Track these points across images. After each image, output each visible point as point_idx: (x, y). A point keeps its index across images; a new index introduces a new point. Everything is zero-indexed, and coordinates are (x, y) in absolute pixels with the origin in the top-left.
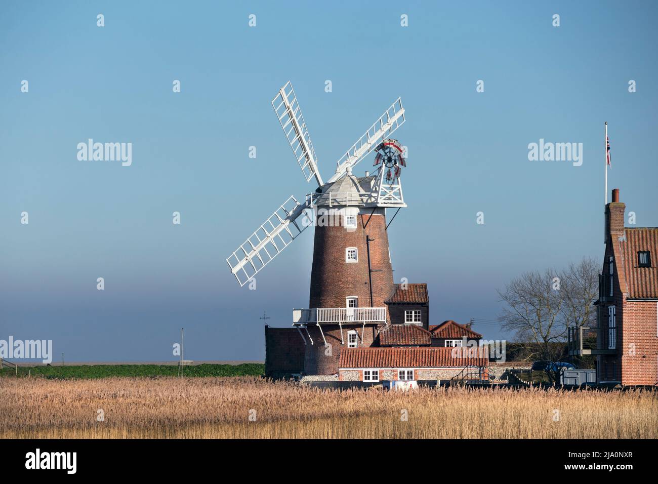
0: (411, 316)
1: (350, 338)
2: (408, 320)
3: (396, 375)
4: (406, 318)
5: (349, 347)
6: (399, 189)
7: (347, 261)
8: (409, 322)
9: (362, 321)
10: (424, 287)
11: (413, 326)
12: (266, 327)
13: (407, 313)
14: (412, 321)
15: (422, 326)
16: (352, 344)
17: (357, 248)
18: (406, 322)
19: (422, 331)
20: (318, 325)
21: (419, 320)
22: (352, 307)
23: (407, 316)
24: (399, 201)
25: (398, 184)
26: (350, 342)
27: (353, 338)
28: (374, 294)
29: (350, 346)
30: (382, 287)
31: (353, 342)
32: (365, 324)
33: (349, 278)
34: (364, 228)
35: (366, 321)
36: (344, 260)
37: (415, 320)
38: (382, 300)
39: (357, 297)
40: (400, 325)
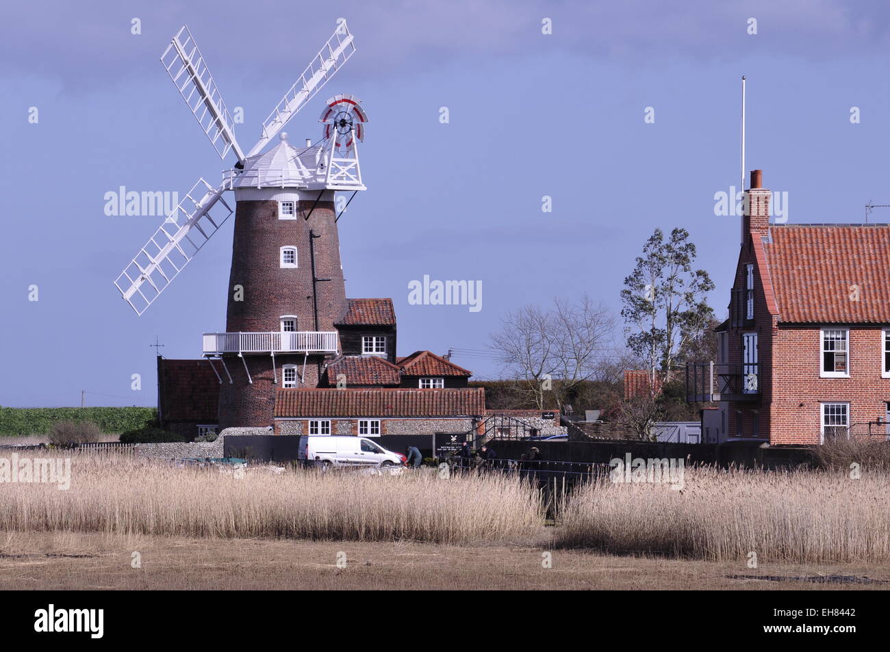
0: (371, 345)
1: (286, 375)
2: (366, 350)
3: (355, 428)
4: (364, 347)
5: (284, 387)
6: (356, 165)
7: (283, 265)
8: (369, 353)
9: (304, 350)
10: (388, 303)
11: (374, 359)
12: (159, 358)
13: (366, 340)
14: (372, 351)
15: (386, 358)
16: (288, 383)
17: (296, 248)
18: (364, 352)
19: (387, 365)
20: (240, 355)
21: (382, 350)
22: (289, 330)
23: (366, 345)
24: (355, 182)
25: (355, 158)
26: (286, 379)
27: (290, 375)
28: (319, 313)
29: (286, 386)
30: (331, 302)
31: (290, 380)
32: (307, 354)
33: (285, 290)
34: (306, 219)
35: (309, 350)
36: (278, 265)
37: (377, 350)
38: (331, 322)
39: (296, 317)
40: (356, 357)
